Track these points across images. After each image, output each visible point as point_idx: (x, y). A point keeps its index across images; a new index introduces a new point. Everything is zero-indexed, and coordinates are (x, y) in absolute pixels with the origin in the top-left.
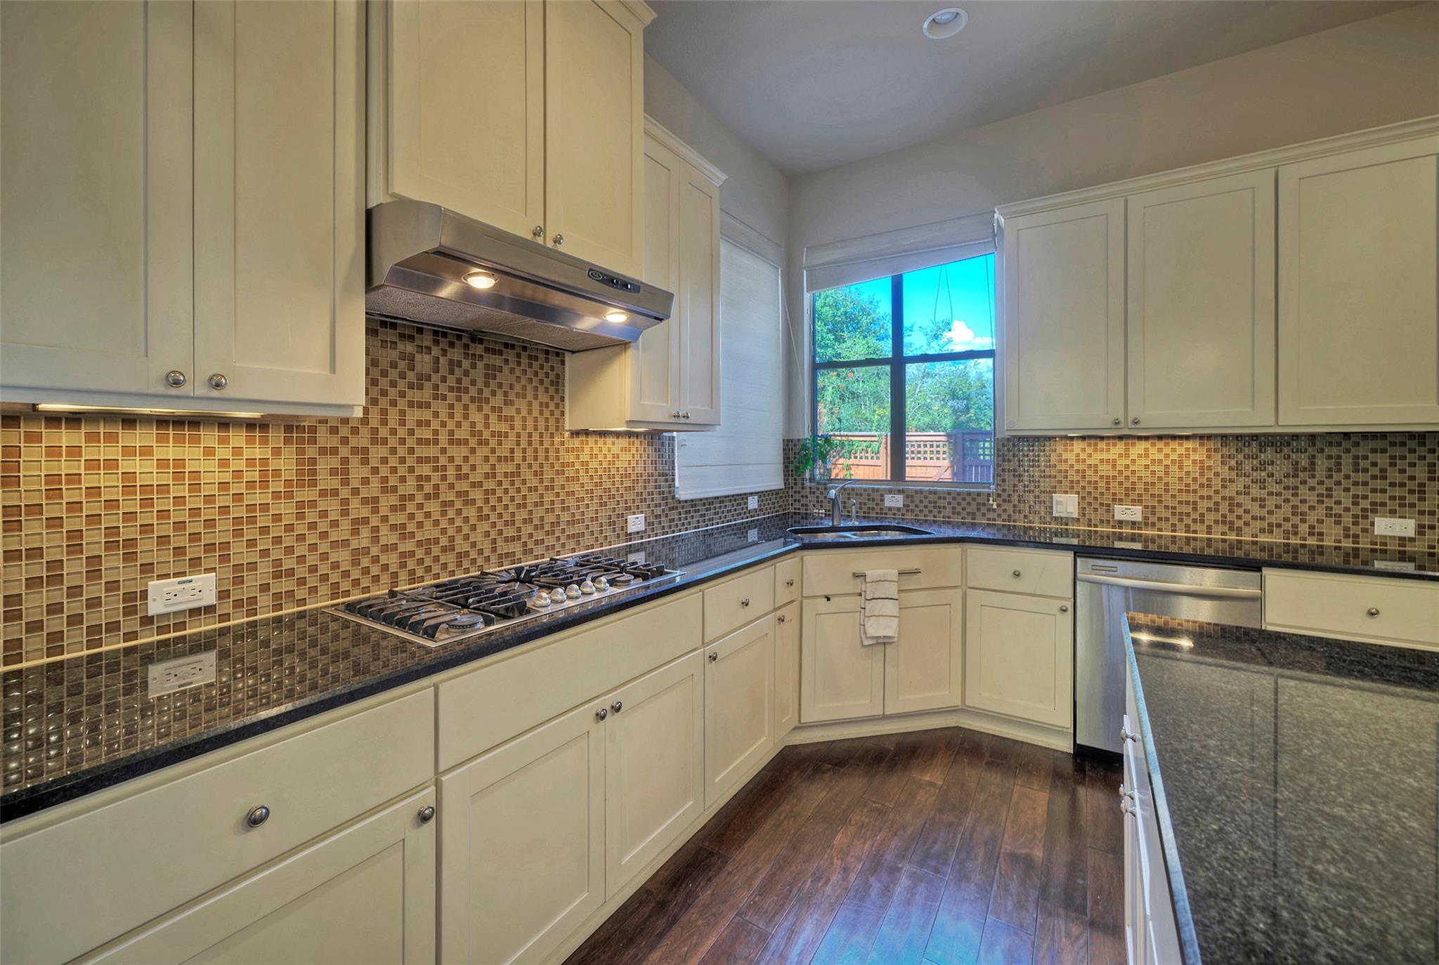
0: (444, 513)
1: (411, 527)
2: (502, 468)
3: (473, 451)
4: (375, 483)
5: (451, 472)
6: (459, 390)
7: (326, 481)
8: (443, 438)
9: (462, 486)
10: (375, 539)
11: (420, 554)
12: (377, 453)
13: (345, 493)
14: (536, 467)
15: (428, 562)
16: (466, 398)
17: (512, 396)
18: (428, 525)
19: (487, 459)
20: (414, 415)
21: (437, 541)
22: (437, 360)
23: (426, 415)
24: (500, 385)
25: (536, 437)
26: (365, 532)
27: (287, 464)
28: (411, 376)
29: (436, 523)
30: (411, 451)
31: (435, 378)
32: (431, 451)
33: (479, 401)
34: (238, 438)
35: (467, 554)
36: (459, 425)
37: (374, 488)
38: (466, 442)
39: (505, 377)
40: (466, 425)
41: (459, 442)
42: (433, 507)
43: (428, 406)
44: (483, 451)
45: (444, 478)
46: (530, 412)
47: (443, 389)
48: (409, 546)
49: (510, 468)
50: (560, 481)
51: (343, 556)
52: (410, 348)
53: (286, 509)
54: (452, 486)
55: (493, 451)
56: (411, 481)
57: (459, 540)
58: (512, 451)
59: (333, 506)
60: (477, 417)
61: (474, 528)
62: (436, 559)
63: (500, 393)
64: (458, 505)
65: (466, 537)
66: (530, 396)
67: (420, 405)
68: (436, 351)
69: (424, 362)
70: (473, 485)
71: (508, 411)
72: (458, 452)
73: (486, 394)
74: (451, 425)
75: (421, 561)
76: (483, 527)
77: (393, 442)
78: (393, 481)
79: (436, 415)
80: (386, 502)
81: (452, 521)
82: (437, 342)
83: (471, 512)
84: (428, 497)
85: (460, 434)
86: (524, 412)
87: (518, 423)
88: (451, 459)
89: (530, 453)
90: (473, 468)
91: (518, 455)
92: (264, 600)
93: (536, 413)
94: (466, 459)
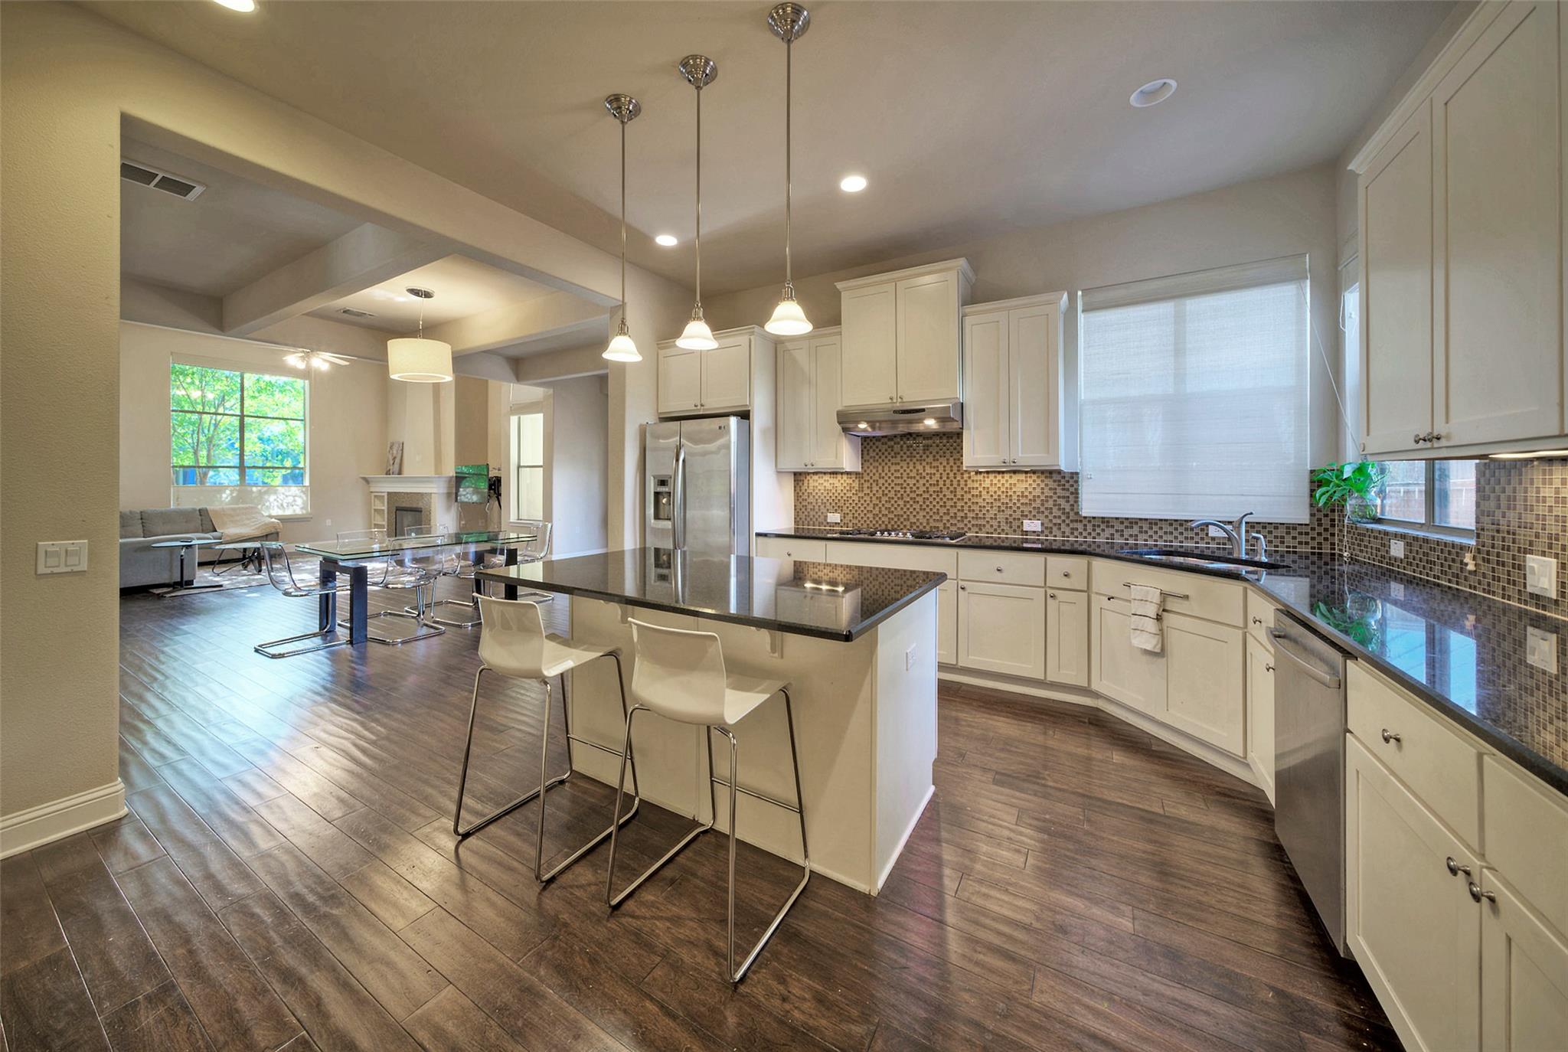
0: (905, 506)
1: (893, 509)
2: (932, 489)
3: (918, 481)
4: (881, 492)
5: (908, 490)
6: (911, 456)
7: (867, 491)
8: (905, 475)
9: (913, 495)
10: (880, 512)
11: (896, 519)
12: (881, 481)
13: (871, 495)
14: (952, 489)
15: (899, 523)
16: (914, 460)
17: (938, 457)
18: (899, 509)
19: (924, 485)
20: (893, 468)
21: (902, 516)
22: (902, 447)
23: (898, 467)
24: (931, 453)
25: (951, 475)
26: (877, 509)
27: (856, 485)
28: (893, 454)
29: (902, 509)
30: (893, 481)
31: (902, 453)
32: (900, 481)
33: (920, 461)
34: (845, 477)
35: (915, 523)
36: (911, 471)
37: (880, 494)
38: (914, 477)
39: (934, 450)
40: (915, 471)
41: (911, 478)
42: (901, 503)
43: (899, 464)
44: (922, 482)
45: (905, 492)
46: (948, 463)
47: (905, 457)
48: (891, 516)
49: (937, 489)
50: (967, 497)
51: (870, 515)
52: (892, 443)
53: (855, 498)
54: (908, 495)
55: (927, 481)
56: (893, 492)
57: (911, 517)
58: (938, 481)
59: (868, 499)
60: (919, 467)
61: (918, 513)
62: (902, 523)
63: (931, 456)
64: (911, 503)
65: (915, 516)
66: (948, 454)
67: (896, 464)
68: (902, 443)
69: (897, 448)
70: (917, 495)
71: (935, 464)
72: (912, 482)
73: (924, 456)
74: (908, 471)
75: (896, 522)
76: (922, 513)
77: (886, 478)
78: (886, 492)
79: (902, 467)
80: (884, 499)
81: (908, 509)
82: (902, 440)
83: (917, 507)
84: (898, 498)
85: (912, 474)
86: (945, 464)
87: (941, 469)
88: (908, 485)
89: (948, 482)
90: (918, 488)
91: (941, 483)
92: (850, 525)
93: (952, 463)
94: (914, 485)
